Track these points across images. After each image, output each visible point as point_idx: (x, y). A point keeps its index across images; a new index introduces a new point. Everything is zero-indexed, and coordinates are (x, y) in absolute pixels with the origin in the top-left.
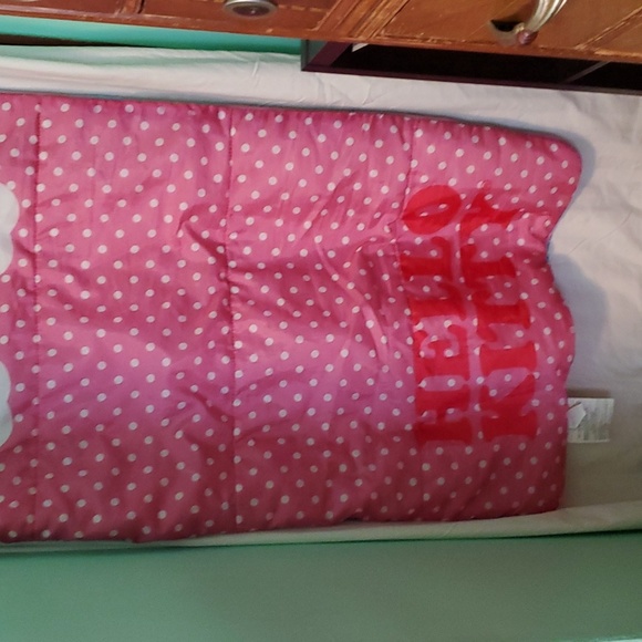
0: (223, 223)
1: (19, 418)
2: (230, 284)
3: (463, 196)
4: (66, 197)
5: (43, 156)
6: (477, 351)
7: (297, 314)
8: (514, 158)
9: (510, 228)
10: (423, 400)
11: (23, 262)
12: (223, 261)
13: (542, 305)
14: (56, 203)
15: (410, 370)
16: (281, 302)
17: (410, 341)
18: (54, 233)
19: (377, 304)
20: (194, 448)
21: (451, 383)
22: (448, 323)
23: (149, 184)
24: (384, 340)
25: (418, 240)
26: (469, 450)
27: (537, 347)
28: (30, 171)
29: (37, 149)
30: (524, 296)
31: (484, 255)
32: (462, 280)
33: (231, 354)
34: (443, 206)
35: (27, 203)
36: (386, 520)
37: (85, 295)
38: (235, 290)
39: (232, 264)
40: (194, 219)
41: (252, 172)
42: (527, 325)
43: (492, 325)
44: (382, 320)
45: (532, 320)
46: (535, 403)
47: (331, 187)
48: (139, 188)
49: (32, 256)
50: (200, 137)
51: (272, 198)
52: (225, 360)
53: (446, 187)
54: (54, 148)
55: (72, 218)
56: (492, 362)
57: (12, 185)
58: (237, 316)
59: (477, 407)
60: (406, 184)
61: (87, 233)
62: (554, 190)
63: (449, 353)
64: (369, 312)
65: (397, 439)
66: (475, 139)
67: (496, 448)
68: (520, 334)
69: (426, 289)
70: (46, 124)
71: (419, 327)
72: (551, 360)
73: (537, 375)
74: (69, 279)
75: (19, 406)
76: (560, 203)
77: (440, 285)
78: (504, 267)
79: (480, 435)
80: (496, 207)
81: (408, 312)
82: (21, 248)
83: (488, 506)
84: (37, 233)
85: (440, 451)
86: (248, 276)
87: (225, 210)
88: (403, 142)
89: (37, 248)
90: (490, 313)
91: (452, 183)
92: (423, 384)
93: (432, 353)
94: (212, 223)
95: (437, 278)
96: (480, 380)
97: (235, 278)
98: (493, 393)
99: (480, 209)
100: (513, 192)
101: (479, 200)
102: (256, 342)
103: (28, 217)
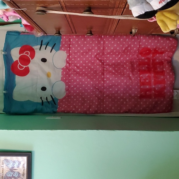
0: (103, 56)
1: (67, 92)
2: (104, 68)
3: (151, 49)
4: (75, 53)
5: (71, 46)
6: (153, 81)
7: (116, 73)
8: (162, 41)
9: (163, 55)
10: (142, 90)
11: (68, 65)
12: (103, 63)
13: (168, 71)
14: (73, 54)
15: (139, 84)
16: (113, 71)
17: (139, 79)
18: (73, 59)
19: (132, 71)
20: (97, 98)
21: (148, 87)
22: (147, 75)
23: (89, 50)
24: (133, 78)
25: (143, 58)
26: (151, 100)
27: (166, 80)
28: (69, 49)
29: (70, 44)
30: (164, 69)
31: (157, 61)
32: (152, 66)
33: (104, 81)
34: (147, 51)
35: (68, 54)
36: (134, 113)
37: (78, 70)
38: (105, 69)
39: (105, 64)
40: (98, 56)
41: (108, 47)
42: (164, 75)
43: (156, 75)
44: (133, 75)
45: (165, 74)
46: (166, 91)
47: (124, 49)
48: (87, 51)
49: (69, 63)
50: (98, 41)
51: (112, 51)
52: (102, 82)
53: (148, 48)
54: (73, 44)
55: (76, 57)
56: (156, 83)
57: (66, 51)
58: (105, 74)
59: (153, 92)
60: (139, 47)
61: (79, 59)
62: (172, 48)
63: (147, 81)
64: (131, 73)
65: (136, 98)
66: (153, 38)
67: (156, 100)
68: (162, 77)
69: (143, 68)
70: (71, 40)
71: (141, 76)
72: (169, 82)
73: (166, 85)
74: (75, 67)
75: (67, 90)
76: (174, 50)
77: (147, 67)
78: (161, 63)
79: (153, 97)
80: (159, 51)
81: (139, 73)
82: (67, 62)
83: (155, 111)
84: (70, 59)
85: (144, 100)
86: (108, 66)
87: (103, 54)
88: (138, 39)
89: (70, 62)
90: (156, 73)
91: (149, 47)
92: (142, 87)
93: (144, 81)
94: (101, 57)
95: (146, 66)
96: (154, 86)
97: (105, 67)
98: (156, 89)
99: (156, 52)
100: (162, 48)
101: (155, 50)
102: (108, 79)
103: (68, 57)
